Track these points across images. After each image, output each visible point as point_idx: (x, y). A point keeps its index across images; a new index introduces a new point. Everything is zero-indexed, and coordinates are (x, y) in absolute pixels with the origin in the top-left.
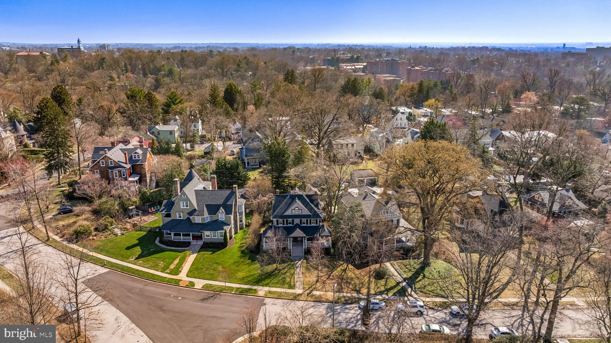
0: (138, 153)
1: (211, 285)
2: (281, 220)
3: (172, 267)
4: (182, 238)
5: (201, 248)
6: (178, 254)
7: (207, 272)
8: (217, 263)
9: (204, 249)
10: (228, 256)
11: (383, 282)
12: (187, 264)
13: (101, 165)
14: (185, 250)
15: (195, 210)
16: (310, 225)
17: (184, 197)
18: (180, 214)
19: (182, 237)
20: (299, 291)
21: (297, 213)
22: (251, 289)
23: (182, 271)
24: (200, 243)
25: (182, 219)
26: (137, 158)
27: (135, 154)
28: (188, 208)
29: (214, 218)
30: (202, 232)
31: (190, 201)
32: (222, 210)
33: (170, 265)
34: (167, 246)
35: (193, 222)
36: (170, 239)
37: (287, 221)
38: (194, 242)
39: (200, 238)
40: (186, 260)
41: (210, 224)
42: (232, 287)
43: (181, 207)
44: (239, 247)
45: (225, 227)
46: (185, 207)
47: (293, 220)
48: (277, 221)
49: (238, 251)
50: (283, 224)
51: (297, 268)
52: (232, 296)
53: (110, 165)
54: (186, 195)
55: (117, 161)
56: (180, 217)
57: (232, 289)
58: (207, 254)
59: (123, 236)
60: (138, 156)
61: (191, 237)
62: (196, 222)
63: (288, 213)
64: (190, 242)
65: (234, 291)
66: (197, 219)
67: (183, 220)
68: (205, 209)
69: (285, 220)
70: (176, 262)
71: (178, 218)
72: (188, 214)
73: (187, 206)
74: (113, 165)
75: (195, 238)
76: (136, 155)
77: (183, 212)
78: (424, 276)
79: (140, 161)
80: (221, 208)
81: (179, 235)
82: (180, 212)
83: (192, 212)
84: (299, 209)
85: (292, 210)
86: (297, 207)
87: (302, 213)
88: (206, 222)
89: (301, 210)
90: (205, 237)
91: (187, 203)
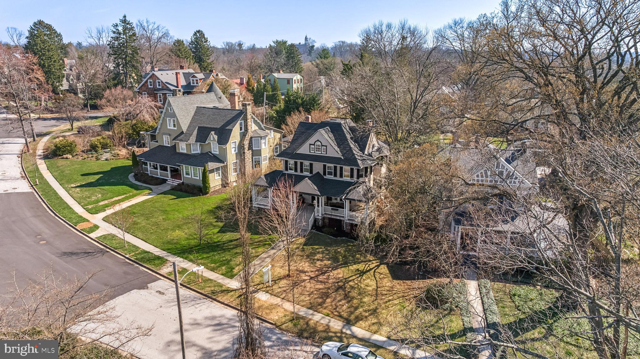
0: (196, 77)
2: (291, 162)
3: (103, 203)
4: (159, 173)
5: (170, 189)
6: (133, 190)
9: (172, 192)
12: (126, 204)
13: (149, 87)
14: (146, 189)
15: (182, 133)
16: (340, 179)
17: (171, 111)
18: (167, 138)
19: (159, 171)
21: (318, 153)
22: (161, 258)
23: (107, 211)
25: (169, 145)
26: (195, 84)
27: (193, 78)
28: (176, 128)
30: (179, 166)
31: (177, 119)
32: (213, 135)
33: (105, 200)
35: (178, 151)
36: (146, 172)
37: (302, 164)
38: (169, 181)
40: (129, 200)
42: (138, 248)
43: (168, 127)
46: (172, 128)
47: (311, 165)
48: (286, 162)
50: (296, 170)
53: (158, 87)
55: (164, 82)
56: (168, 142)
57: (135, 250)
59: (106, 162)
61: (169, 173)
62: (181, 151)
63: (304, 150)
64: (166, 180)
65: (132, 254)
66: (182, 148)
68: (195, 132)
69: (299, 162)
70: (117, 198)
71: (165, 145)
72: (175, 138)
73: (174, 126)
74: (161, 87)
75: (173, 175)
76: (195, 79)
77: (170, 135)
80: (213, 133)
84: (322, 146)
85: (310, 145)
86: (318, 141)
87: (326, 154)
88: (192, 152)
89: (326, 146)
90: (185, 176)
91: (174, 121)
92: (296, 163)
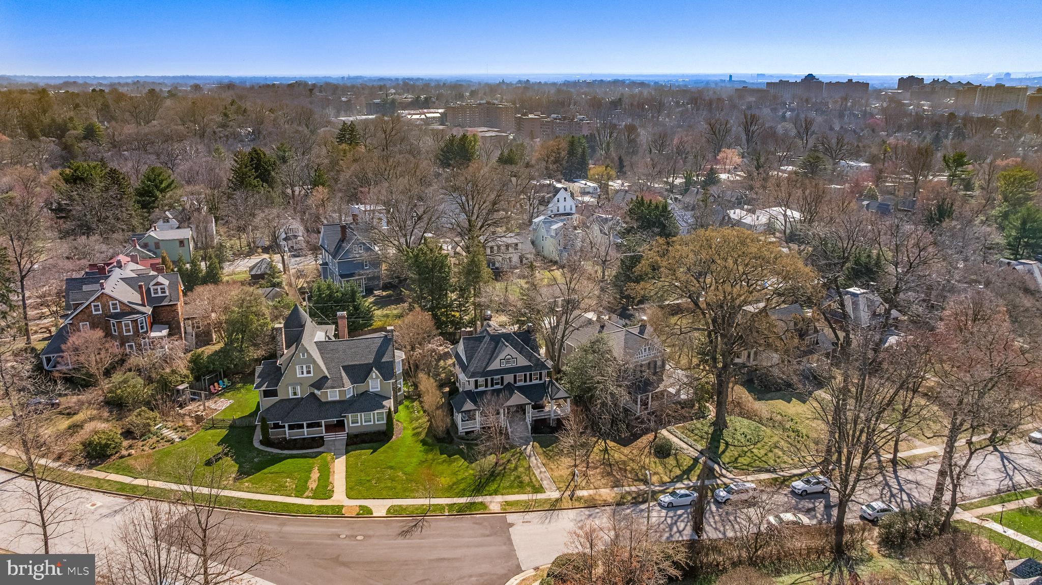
0: (160, 284)
1: (400, 506)
2: (481, 380)
3: (313, 485)
4: (306, 432)
5: (347, 445)
6: (311, 461)
7: (382, 485)
8: (391, 468)
9: (354, 447)
10: (403, 453)
11: (671, 461)
12: (336, 476)
14: (321, 453)
15: (326, 377)
16: (531, 383)
17: (303, 355)
18: (294, 389)
19: (305, 430)
20: (555, 495)
21: (509, 366)
22: (474, 503)
23: (335, 489)
24: (342, 436)
25: (299, 396)
26: (160, 294)
27: (156, 287)
28: (312, 375)
29: (361, 388)
30: (345, 416)
32: (375, 373)
33: (306, 482)
34: (282, 449)
35: (323, 400)
36: (285, 436)
37: (492, 379)
38: (329, 437)
39: (340, 426)
40: (331, 470)
41: (355, 401)
42: (439, 505)
43: (298, 376)
44: (414, 435)
45: (385, 403)
46: (305, 375)
47: (502, 378)
48: (476, 381)
49: (416, 442)
50: (486, 387)
51: (530, 457)
52: (449, 520)
54: (308, 353)
56: (295, 394)
57: (441, 508)
58: (365, 454)
59: (185, 442)
60: (161, 289)
61: (323, 428)
62: (330, 399)
63: (495, 365)
64: (322, 437)
65: (446, 511)
66: (332, 395)
67: (302, 399)
68: (344, 374)
69: (489, 378)
70: (315, 475)
71: (291, 397)
72: (312, 385)
73: (309, 372)
75: (329, 428)
76: (159, 287)
77: (301, 384)
78: (727, 444)
79: (167, 299)
80: (373, 369)
81: (301, 426)
82: (297, 384)
83: (321, 383)
84: (513, 358)
85: (501, 360)
86: (509, 354)
87: (517, 365)
88: (348, 397)
89: (516, 358)
90: (351, 425)
91: (308, 367)
92: (486, 380)
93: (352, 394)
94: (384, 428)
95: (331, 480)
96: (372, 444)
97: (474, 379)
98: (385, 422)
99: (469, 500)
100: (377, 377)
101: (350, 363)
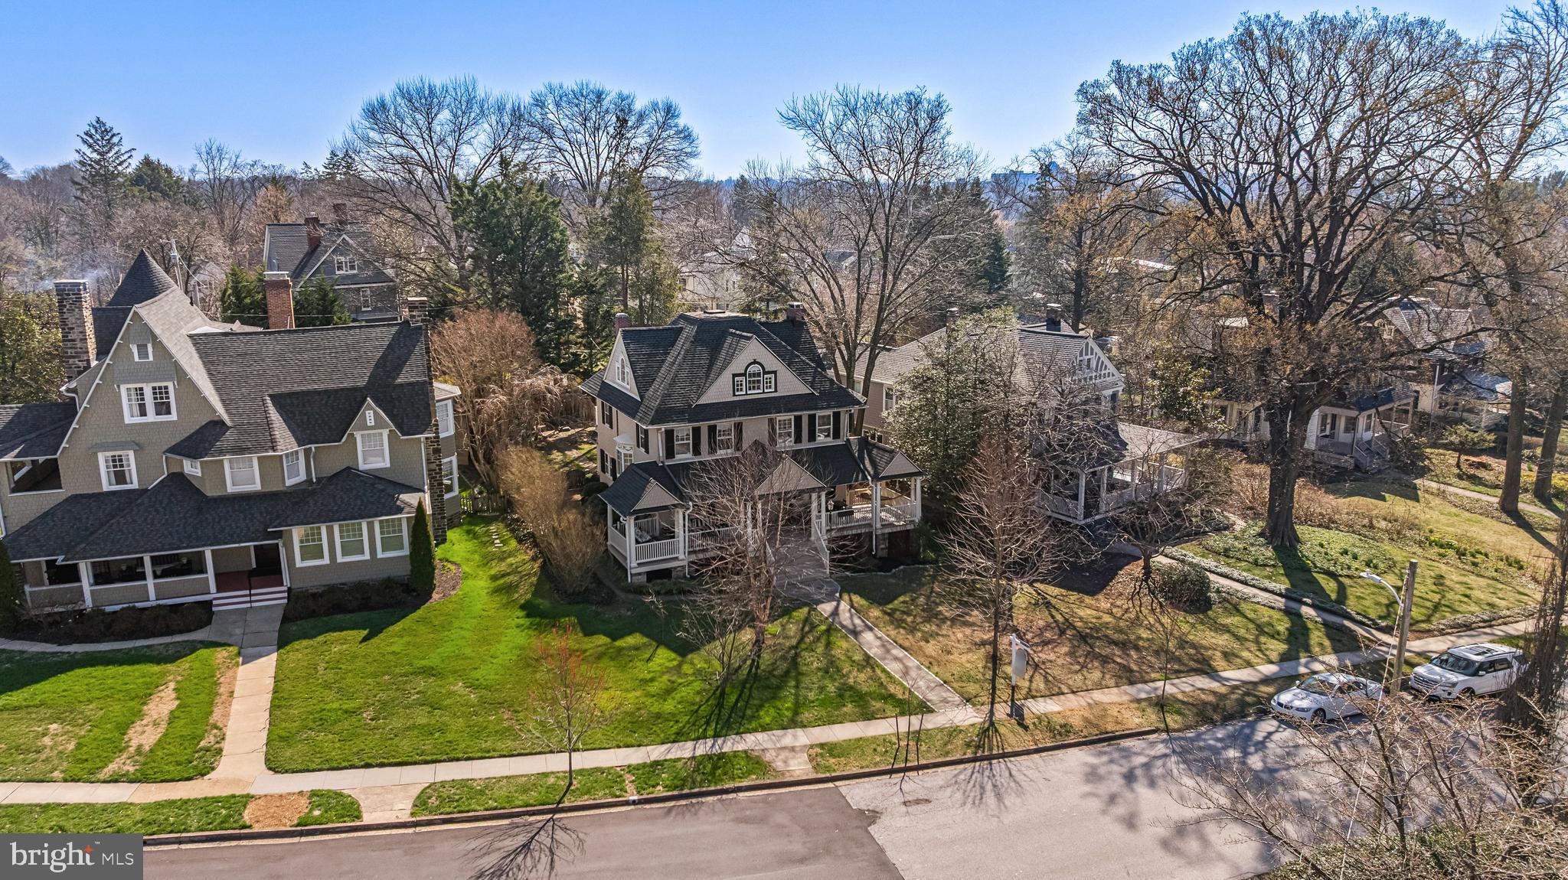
1: (463, 784)
2: (683, 430)
3: (144, 736)
4: (151, 589)
5: (286, 619)
6: (156, 668)
7: (397, 723)
8: (428, 672)
9: (305, 626)
10: (466, 634)
12: (236, 706)
14: (193, 647)
15: (218, 425)
16: (812, 445)
17: (143, 353)
18: (117, 461)
19: (150, 582)
20: (970, 716)
21: (755, 394)
22: (722, 756)
23: (226, 746)
24: (272, 598)
25: (135, 485)
28: (174, 416)
29: (334, 462)
31: (185, 375)
32: (370, 413)
33: (123, 728)
34: (61, 642)
35: (210, 492)
36: (77, 605)
37: (712, 429)
38: (229, 602)
39: (267, 568)
40: (222, 693)
41: (313, 493)
42: (601, 770)
43: (128, 420)
44: (497, 591)
45: (404, 499)
46: (151, 417)
47: (739, 427)
48: (669, 435)
49: (505, 608)
50: (697, 452)
54: (158, 345)
56: (120, 477)
57: (612, 778)
61: (211, 574)
62: (231, 489)
63: (719, 391)
64: (208, 604)
65: (630, 788)
67: (142, 492)
68: (274, 415)
69: (704, 426)
70: (163, 704)
71: (106, 487)
72: (173, 450)
73: (163, 408)
75: (232, 579)
77: (139, 448)
80: (368, 403)
81: (133, 572)
82: (123, 446)
83: (202, 440)
84: (765, 373)
85: (734, 376)
86: (755, 362)
87: (776, 391)
88: (288, 483)
89: (775, 372)
90: (299, 564)
91: (160, 393)
92: (697, 432)
93: (303, 477)
94: (404, 570)
95: (216, 716)
96: (365, 614)
97: (663, 427)
98: (406, 551)
99: (702, 748)
100: (379, 424)
101: (297, 388)
